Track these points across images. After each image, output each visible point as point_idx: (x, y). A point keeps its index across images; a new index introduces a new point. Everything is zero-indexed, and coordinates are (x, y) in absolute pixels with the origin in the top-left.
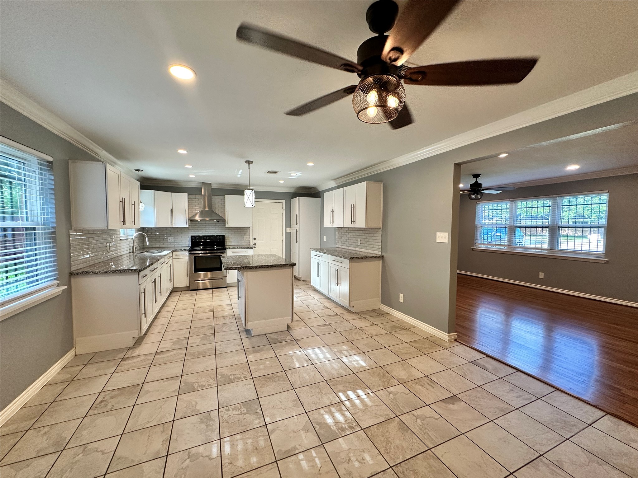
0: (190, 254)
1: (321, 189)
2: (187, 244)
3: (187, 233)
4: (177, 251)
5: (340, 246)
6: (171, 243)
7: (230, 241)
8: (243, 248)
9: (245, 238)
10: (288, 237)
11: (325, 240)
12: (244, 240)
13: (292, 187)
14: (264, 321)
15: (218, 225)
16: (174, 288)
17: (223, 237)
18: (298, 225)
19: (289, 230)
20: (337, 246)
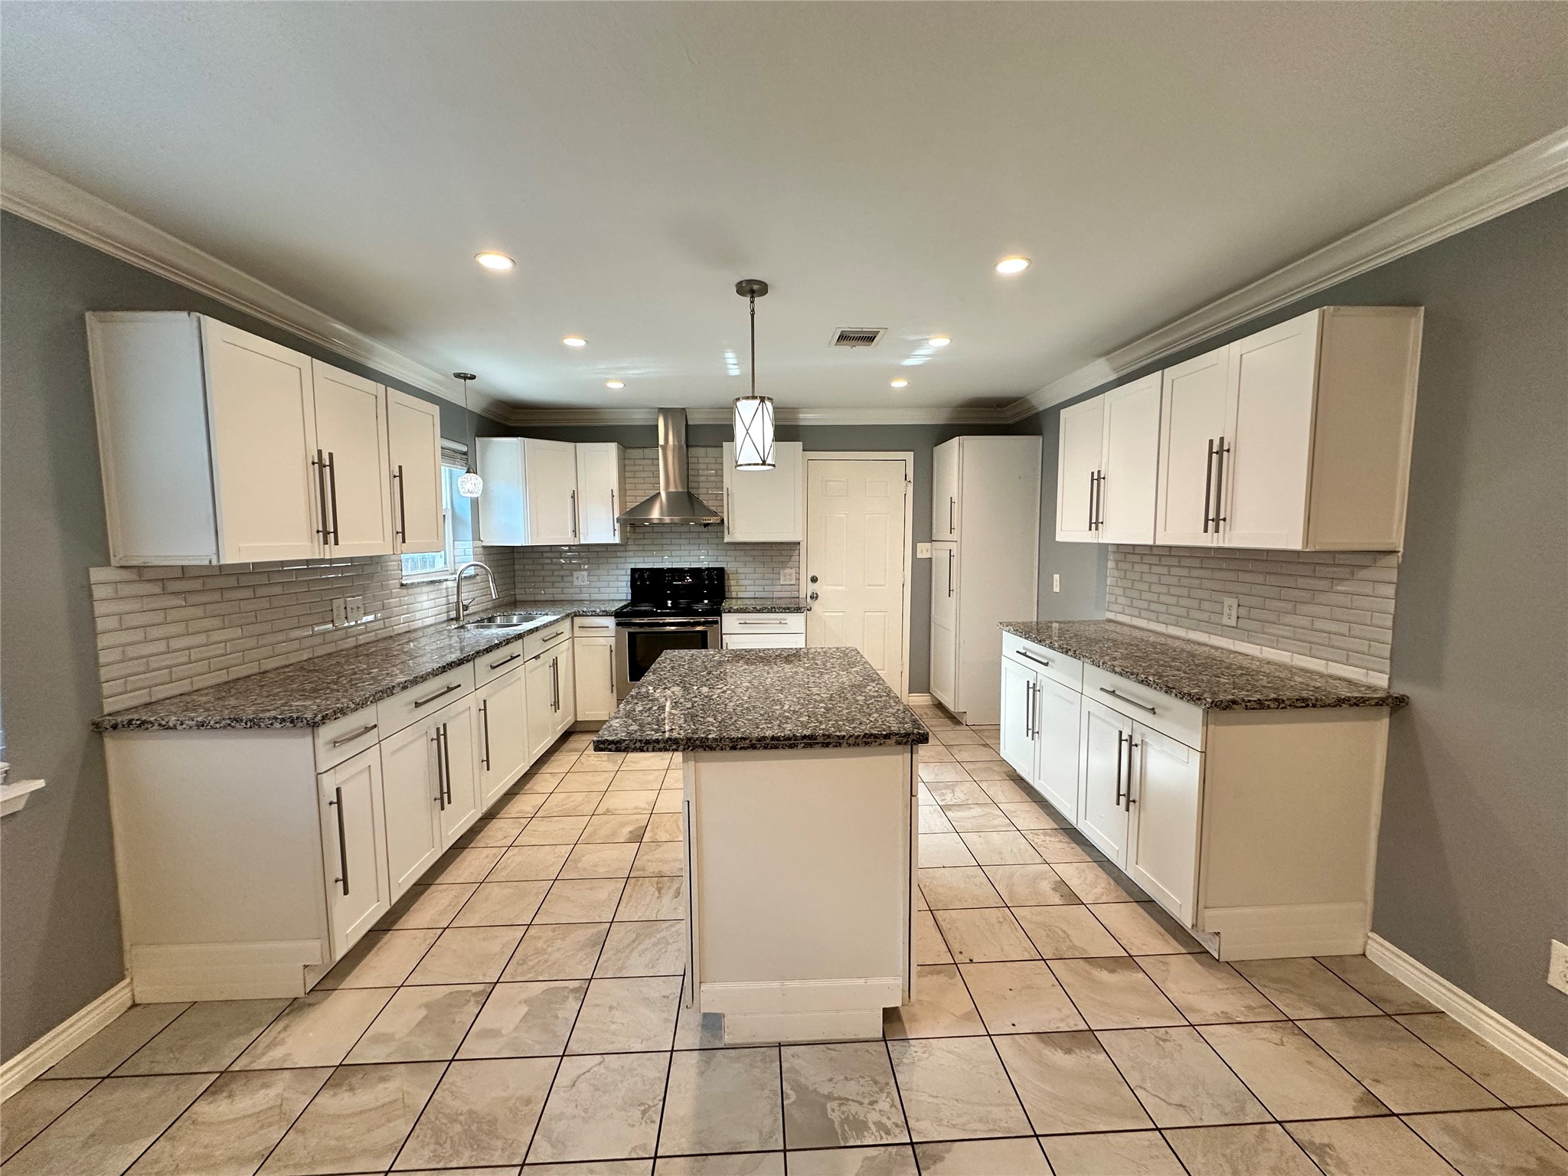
0: (618, 624)
1: (1045, 400)
2: (618, 590)
3: (623, 560)
4: (584, 615)
5: (1120, 618)
6: (581, 587)
7: (744, 583)
8: (772, 610)
9: (787, 576)
10: (923, 573)
11: (1057, 589)
12: (782, 582)
13: (938, 406)
14: (775, 984)
15: (706, 535)
16: (576, 722)
17: (721, 571)
18: (955, 536)
19: (924, 550)
20: (1110, 616)
